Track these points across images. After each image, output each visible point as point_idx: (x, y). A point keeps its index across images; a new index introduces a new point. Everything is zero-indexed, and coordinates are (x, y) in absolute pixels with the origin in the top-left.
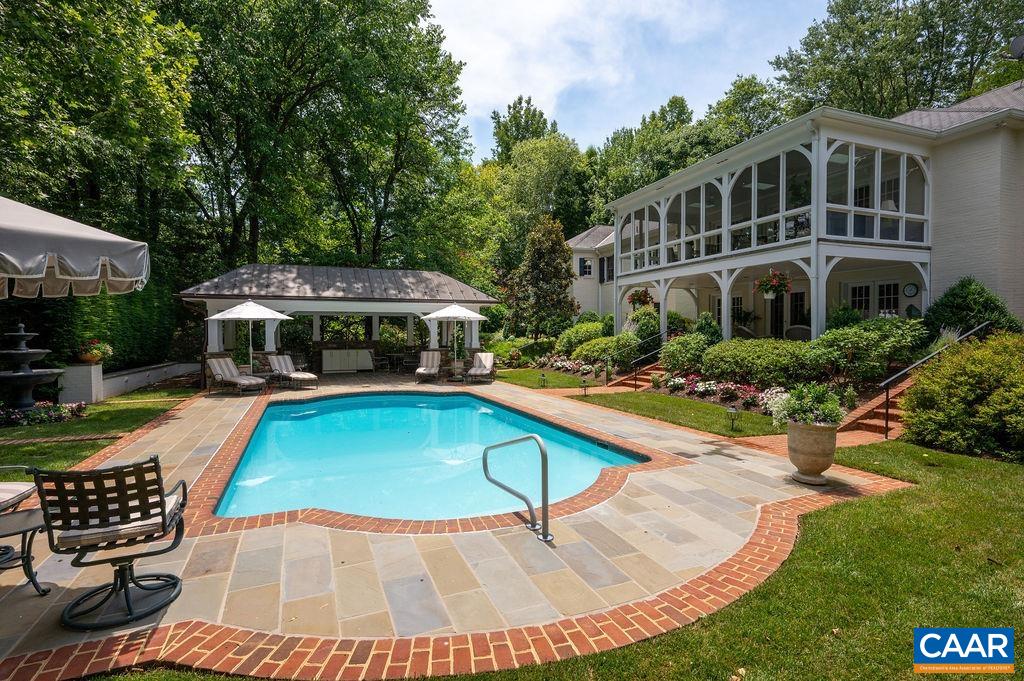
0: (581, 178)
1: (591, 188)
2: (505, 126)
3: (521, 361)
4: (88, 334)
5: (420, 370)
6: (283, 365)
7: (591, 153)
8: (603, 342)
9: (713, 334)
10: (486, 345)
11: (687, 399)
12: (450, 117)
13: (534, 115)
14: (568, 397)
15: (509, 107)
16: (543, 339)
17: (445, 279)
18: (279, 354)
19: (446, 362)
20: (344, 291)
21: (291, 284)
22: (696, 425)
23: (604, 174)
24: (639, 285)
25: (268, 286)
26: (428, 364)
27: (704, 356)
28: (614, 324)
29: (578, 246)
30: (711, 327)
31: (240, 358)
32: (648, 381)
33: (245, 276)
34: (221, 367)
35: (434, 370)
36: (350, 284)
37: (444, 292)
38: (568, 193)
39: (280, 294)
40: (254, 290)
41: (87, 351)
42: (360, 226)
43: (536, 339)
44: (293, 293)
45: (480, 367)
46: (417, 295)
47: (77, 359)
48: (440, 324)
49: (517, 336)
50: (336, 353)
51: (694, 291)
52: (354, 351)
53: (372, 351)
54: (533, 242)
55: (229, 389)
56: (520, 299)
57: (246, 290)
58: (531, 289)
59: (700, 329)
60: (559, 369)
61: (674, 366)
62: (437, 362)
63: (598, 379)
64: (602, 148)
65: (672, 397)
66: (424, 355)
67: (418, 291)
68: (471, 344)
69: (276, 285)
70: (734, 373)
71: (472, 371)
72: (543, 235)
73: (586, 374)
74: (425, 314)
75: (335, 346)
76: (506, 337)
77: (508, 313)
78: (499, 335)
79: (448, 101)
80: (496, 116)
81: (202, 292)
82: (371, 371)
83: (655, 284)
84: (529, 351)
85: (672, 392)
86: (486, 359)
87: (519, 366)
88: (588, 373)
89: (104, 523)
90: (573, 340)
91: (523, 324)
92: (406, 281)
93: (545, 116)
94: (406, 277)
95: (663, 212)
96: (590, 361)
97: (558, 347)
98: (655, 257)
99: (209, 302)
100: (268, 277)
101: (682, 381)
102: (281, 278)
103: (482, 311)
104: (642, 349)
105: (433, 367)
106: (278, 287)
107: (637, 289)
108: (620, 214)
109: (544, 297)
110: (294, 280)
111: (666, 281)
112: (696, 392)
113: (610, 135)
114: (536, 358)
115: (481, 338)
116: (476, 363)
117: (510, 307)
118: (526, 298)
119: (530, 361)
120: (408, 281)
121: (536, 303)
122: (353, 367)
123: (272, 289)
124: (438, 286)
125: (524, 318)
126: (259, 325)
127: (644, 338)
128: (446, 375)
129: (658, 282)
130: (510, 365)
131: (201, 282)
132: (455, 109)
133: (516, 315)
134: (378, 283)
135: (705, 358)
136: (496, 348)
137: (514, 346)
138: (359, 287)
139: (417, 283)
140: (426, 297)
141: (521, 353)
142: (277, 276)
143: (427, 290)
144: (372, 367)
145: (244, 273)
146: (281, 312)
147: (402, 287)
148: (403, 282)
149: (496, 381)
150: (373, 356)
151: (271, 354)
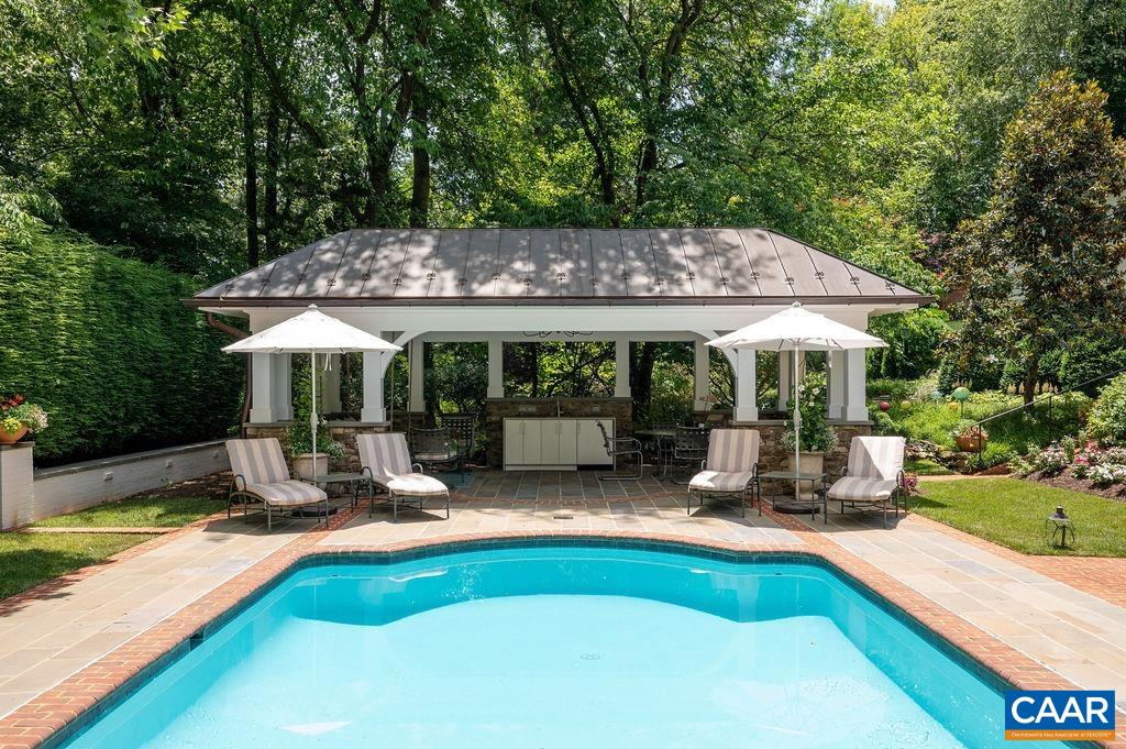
3: (986, 455)
5: (701, 480)
6: (385, 458)
10: (886, 413)
16: (1046, 396)
17: (778, 244)
18: (388, 430)
19: (772, 457)
20: (528, 281)
21: (415, 271)
25: (367, 277)
31: (294, 439)
33: (328, 257)
34: (252, 457)
35: (738, 481)
36: (543, 265)
37: (771, 277)
39: (383, 292)
40: (338, 285)
43: (1029, 396)
44: (414, 290)
45: (865, 475)
46: (702, 287)
48: (764, 356)
49: (977, 388)
50: (534, 425)
52: (572, 423)
53: (608, 424)
54: (1021, 144)
56: (983, 293)
58: (1015, 269)
60: (1106, 484)
62: (750, 457)
66: (718, 436)
67: (703, 276)
68: (844, 411)
69: (384, 272)
71: (841, 489)
72: (1051, 125)
74: (720, 333)
75: (532, 409)
76: (946, 390)
77: (951, 331)
82: (608, 469)
84: (999, 426)
86: (885, 455)
87: (981, 468)
91: (992, 358)
92: (676, 253)
94: (679, 243)
97: (1098, 421)
100: (373, 258)
102: (398, 256)
103: (876, 324)
105: (738, 470)
106: (386, 278)
109: (1054, 288)
110: (424, 261)
114: (1032, 448)
115: (872, 394)
116: (856, 464)
117: (955, 316)
118: (1001, 292)
120: (685, 251)
121: (1027, 304)
122: (570, 458)
123: (374, 282)
124: (755, 263)
125: (996, 343)
126: (350, 363)
130: (954, 465)
131: (236, 272)
133: (973, 336)
134: (609, 259)
136: (922, 417)
137: (968, 415)
138: (562, 269)
139: (703, 257)
140: (723, 292)
141: (985, 434)
142: (391, 253)
143: (727, 274)
144: (609, 460)
145: (327, 250)
146: (391, 336)
147: (663, 268)
148: (668, 255)
149: (912, 516)
150: (610, 434)
151: (370, 428)
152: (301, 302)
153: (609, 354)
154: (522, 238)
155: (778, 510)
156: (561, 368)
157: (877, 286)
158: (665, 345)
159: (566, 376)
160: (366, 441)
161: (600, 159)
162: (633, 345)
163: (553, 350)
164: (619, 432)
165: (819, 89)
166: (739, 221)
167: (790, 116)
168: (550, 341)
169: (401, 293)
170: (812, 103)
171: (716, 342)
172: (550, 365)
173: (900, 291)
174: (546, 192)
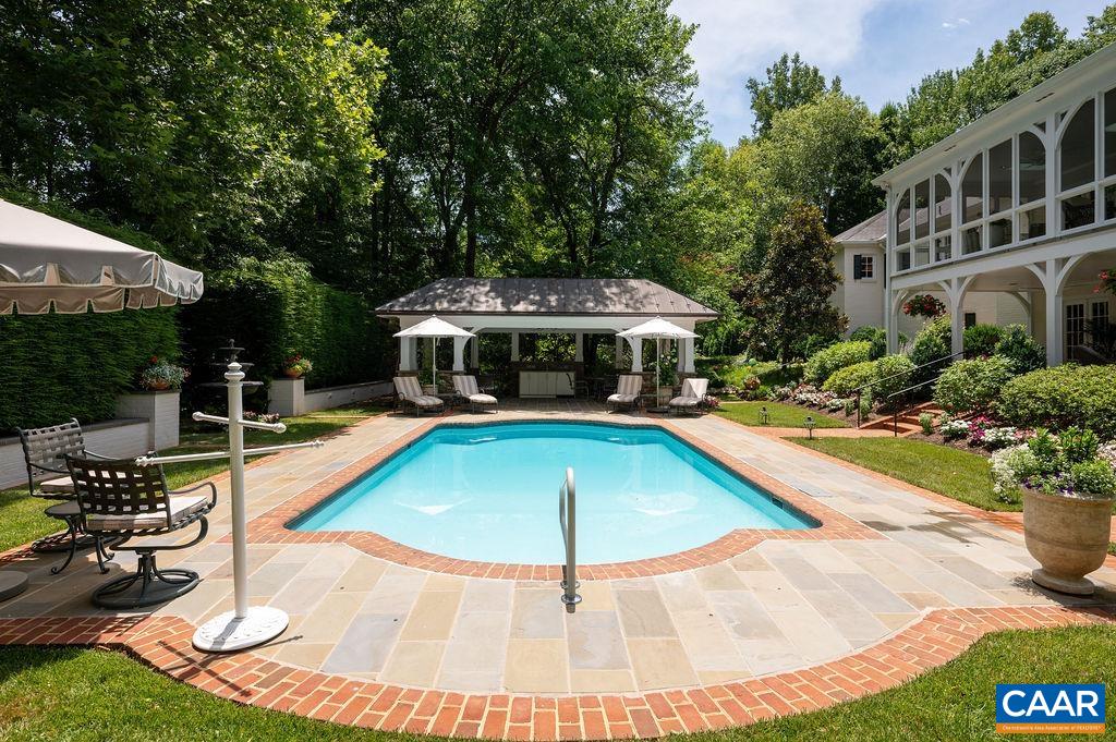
0: (872, 146)
1: (887, 159)
2: (765, 92)
3: (758, 391)
4: (292, 350)
5: (614, 397)
6: (466, 386)
7: (889, 112)
8: (867, 368)
9: (1026, 357)
11: (967, 452)
12: (679, 93)
13: (807, 73)
14: (786, 438)
15: (769, 71)
16: (796, 363)
17: (655, 287)
18: (466, 374)
19: (648, 388)
20: (536, 304)
21: (483, 299)
22: (943, 488)
23: (907, 138)
24: (922, 288)
25: (459, 301)
26: (628, 388)
27: (1003, 389)
28: (887, 343)
29: (851, 239)
30: (1022, 346)
31: (424, 377)
32: (915, 422)
33: (440, 291)
34: (405, 384)
35: (629, 398)
36: (544, 297)
37: (650, 304)
38: (854, 171)
39: (468, 309)
40: (445, 305)
41: (290, 366)
42: (575, 232)
44: (483, 308)
45: (689, 396)
46: (619, 308)
47: (282, 374)
48: (645, 341)
49: (762, 360)
50: (534, 374)
51: (1024, 295)
52: (554, 374)
53: (572, 375)
54: (780, 237)
55: (411, 410)
57: (438, 307)
59: (1006, 350)
60: (802, 402)
61: (956, 403)
62: (637, 388)
63: (849, 419)
64: (904, 102)
65: (947, 447)
66: (623, 379)
67: (620, 302)
68: (684, 369)
69: (467, 299)
70: (1047, 416)
71: (676, 401)
72: (793, 228)
73: (834, 411)
74: (625, 330)
75: (534, 367)
78: (741, 358)
79: (678, 75)
80: (753, 85)
81: (397, 309)
82: (572, 397)
83: (944, 286)
84: (771, 379)
85: (947, 440)
86: (699, 386)
87: (756, 398)
88: (839, 409)
89: (119, 512)
90: (829, 365)
91: (763, 344)
92: (607, 291)
93: (820, 74)
94: (608, 286)
95: (955, 182)
96: (842, 392)
97: (809, 374)
98: (943, 247)
99: (402, 318)
100: (461, 292)
101: (965, 425)
102: (474, 292)
104: (916, 377)
105: (631, 393)
106: (468, 302)
107: (920, 294)
108: (894, 191)
110: (487, 294)
111: (960, 280)
112: (983, 443)
113: (918, 85)
114: (777, 388)
115: (699, 361)
116: (685, 390)
119: (769, 390)
120: (610, 291)
122: (552, 391)
123: (464, 304)
124: (645, 297)
125: (765, 336)
126: (447, 343)
127: (922, 362)
128: (646, 403)
129: (948, 282)
130: (744, 397)
131: (396, 297)
132: (684, 84)
134: (575, 294)
135: (1005, 392)
136: (733, 374)
137: (755, 373)
138: (553, 299)
139: (620, 294)
140: (630, 311)
141: (758, 381)
142: (471, 290)
143: (631, 302)
144: (572, 392)
145: (439, 288)
146: (468, 329)
147: (601, 299)
148: (604, 293)
149: (710, 415)
150: (572, 379)
151: (457, 373)
152: (429, 313)
153: (572, 340)
154: (533, 283)
155: (649, 412)
156: (548, 347)
157: (699, 309)
158: (602, 336)
159: (551, 352)
160: (458, 379)
161: (569, 237)
162: (585, 336)
163: (544, 337)
164: (577, 379)
165: (685, 202)
166: (638, 276)
167: (670, 215)
168: (543, 333)
169: (473, 309)
170: (681, 209)
171: (622, 334)
172: (543, 346)
173: (709, 311)
174: (541, 252)
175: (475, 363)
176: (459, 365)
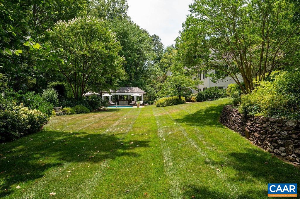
75: (121, 100)
99: (103, 93)
144: (127, 104)
152: (106, 93)
171: (132, 95)
175: (112, 100)
176: (110, 100)
